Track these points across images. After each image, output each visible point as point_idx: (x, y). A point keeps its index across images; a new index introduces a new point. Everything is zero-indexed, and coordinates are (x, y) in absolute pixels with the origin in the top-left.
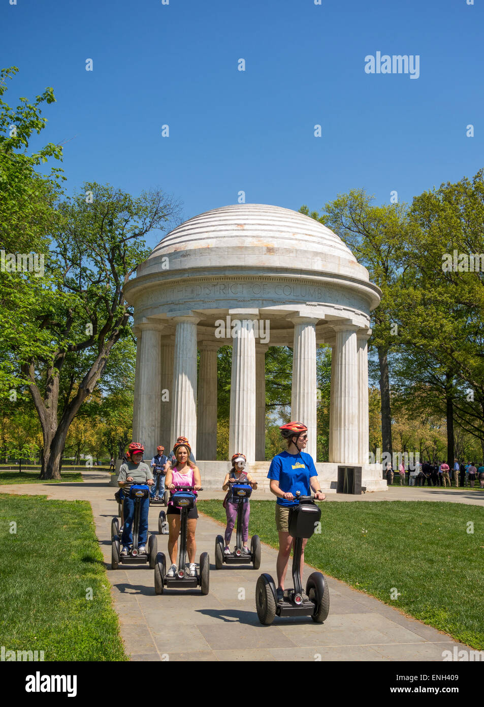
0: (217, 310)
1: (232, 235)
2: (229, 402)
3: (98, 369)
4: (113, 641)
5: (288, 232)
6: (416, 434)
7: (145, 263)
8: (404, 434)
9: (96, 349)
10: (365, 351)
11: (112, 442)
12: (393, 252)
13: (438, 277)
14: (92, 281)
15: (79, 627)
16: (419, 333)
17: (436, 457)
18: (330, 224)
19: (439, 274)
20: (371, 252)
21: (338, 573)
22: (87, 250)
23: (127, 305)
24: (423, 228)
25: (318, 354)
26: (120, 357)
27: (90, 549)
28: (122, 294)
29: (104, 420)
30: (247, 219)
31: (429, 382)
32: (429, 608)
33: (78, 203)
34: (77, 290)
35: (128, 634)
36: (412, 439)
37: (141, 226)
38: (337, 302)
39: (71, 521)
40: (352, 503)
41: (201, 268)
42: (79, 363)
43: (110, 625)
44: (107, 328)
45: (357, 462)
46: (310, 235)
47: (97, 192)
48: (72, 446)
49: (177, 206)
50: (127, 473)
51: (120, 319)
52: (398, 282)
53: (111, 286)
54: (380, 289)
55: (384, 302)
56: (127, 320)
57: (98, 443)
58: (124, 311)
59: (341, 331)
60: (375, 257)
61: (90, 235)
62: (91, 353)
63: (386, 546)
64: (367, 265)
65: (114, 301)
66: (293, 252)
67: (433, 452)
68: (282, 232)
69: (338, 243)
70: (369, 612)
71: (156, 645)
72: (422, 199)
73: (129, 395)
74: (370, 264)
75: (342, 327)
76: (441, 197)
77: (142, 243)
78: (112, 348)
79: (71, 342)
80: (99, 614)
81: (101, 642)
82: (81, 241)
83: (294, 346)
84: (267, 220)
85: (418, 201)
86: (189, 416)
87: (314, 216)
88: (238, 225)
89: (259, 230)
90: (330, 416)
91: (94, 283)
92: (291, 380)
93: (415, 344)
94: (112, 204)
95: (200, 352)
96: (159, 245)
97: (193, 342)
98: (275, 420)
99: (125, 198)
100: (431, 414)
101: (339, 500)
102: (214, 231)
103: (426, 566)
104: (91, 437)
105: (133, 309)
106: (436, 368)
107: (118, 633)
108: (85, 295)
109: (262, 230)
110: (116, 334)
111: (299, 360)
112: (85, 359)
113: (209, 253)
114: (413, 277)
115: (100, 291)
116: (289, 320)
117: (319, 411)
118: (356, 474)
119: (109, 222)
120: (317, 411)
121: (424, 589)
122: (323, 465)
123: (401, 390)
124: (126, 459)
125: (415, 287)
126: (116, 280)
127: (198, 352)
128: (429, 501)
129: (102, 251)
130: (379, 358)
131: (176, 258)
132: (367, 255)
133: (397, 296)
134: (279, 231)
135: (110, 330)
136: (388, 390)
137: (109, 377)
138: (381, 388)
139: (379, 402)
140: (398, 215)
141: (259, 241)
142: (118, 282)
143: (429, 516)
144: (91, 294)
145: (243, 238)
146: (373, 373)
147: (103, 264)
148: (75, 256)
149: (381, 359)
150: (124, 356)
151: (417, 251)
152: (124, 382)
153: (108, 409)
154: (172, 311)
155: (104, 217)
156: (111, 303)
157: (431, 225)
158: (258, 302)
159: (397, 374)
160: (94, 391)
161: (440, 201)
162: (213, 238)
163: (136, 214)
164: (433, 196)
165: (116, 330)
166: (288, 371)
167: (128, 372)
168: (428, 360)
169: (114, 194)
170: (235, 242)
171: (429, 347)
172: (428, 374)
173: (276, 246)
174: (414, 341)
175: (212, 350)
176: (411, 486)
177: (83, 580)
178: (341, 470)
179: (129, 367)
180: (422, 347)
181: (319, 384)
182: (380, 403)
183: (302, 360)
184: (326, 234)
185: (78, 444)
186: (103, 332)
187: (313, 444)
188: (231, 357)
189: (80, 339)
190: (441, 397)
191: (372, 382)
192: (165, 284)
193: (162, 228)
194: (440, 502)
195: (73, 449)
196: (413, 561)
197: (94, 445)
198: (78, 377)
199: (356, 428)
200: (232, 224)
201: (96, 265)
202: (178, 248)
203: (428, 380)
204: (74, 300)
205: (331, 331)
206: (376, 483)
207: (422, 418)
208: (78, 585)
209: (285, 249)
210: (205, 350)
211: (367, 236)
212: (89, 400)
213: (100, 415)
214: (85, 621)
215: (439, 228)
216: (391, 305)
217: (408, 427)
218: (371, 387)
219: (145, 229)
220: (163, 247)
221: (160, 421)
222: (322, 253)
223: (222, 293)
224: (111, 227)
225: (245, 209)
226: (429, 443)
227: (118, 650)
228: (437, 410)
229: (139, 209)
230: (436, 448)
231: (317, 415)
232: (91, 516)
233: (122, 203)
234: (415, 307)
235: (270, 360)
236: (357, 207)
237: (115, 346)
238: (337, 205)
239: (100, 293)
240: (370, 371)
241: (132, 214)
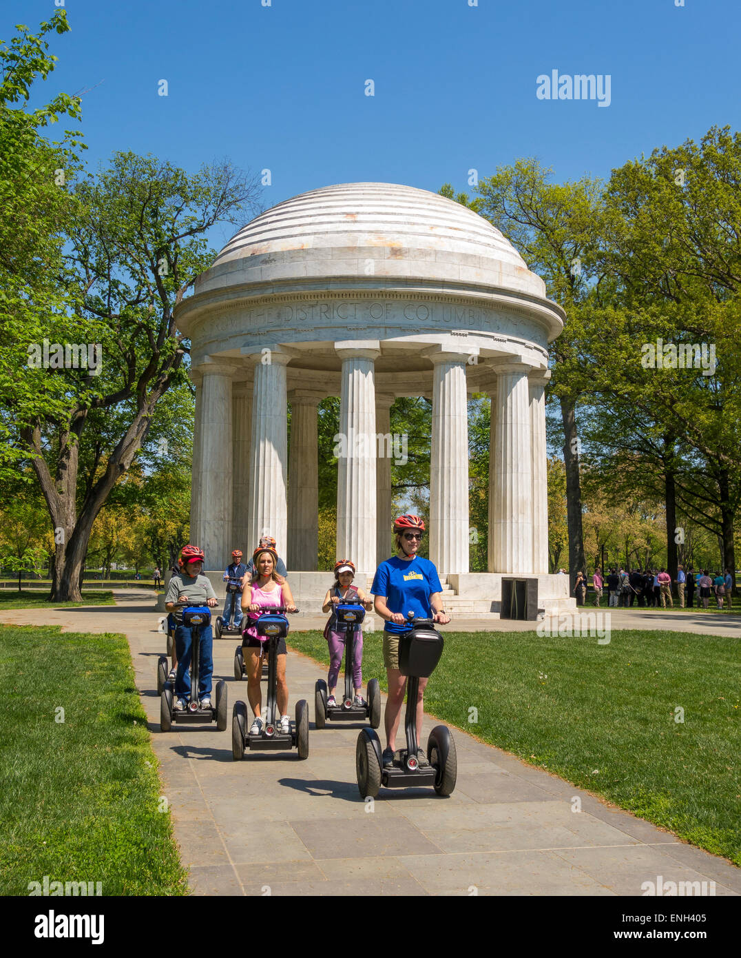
0: (316, 343)
1: (339, 230)
2: (336, 483)
3: (138, 433)
4: (162, 847)
5: (423, 224)
6: (620, 528)
7: (208, 272)
8: (601, 528)
9: (133, 404)
10: (540, 405)
11: (159, 544)
12: (582, 253)
13: (651, 290)
14: (127, 301)
15: (110, 826)
16: (622, 375)
17: (650, 564)
18: (487, 212)
19: (651, 285)
20: (548, 254)
21: (504, 740)
22: (118, 254)
23: (180, 337)
24: (626, 217)
25: (471, 409)
26: (171, 415)
27: (127, 707)
28: (172, 320)
29: (147, 510)
30: (361, 206)
31: (639, 449)
32: (642, 792)
33: (105, 183)
34: (104, 314)
35: (186, 835)
36: (614, 535)
37: (200, 218)
38: (498, 330)
39: (97, 665)
40: (524, 634)
41: (293, 279)
42: (108, 424)
43: (157, 823)
44: (150, 371)
45: (530, 571)
46: (455, 229)
47: (133, 166)
48: (99, 551)
49: (255, 187)
50: (180, 590)
51: (170, 358)
52: (589, 298)
53: (156, 308)
54: (563, 309)
55: (568, 328)
56: (181, 359)
57: (138, 546)
58: (176, 346)
59: (505, 373)
60: (554, 261)
61: (124, 231)
62: (126, 410)
63: (576, 699)
64: (543, 273)
65: (161, 330)
66: (430, 254)
67: (646, 554)
68: (414, 224)
69: (499, 240)
70: (552, 800)
71: (227, 852)
72: (625, 174)
73: (185, 474)
74: (548, 271)
75: (505, 367)
76: (653, 170)
77: (202, 242)
78: (158, 402)
79: (95, 393)
80: (141, 806)
81: (145, 849)
82: (109, 241)
83: (434, 397)
84: (392, 206)
85: (619, 176)
86: (275, 502)
87: (462, 200)
88: (347, 214)
89: (379, 222)
90: (490, 502)
91: (130, 303)
92: (430, 447)
93: (616, 392)
94: (156, 185)
95: (292, 406)
96: (229, 245)
97: (280, 390)
98: (406, 509)
99: (177, 176)
100: (641, 498)
101: (504, 630)
102: (310, 224)
103: (636, 727)
104: (126, 537)
105: (190, 342)
106: (648, 428)
107: (170, 834)
108: (116, 322)
109: (383, 222)
110: (163, 381)
111: (441, 417)
112: (117, 419)
113: (304, 258)
114: (612, 290)
115: (139, 316)
116: (426, 357)
117: (473, 495)
118: (529, 590)
119: (153, 211)
120: (470, 494)
121: (634, 763)
122: (480, 577)
123: (596, 461)
124: (178, 570)
125: (615, 306)
126: (164, 299)
127: (289, 407)
128: (641, 629)
129: (142, 255)
130: (562, 414)
131: (254, 265)
132: (543, 257)
133: (589, 319)
134: (409, 223)
135: (155, 375)
136: (576, 462)
137: (153, 445)
138: (567, 459)
139: (562, 480)
140: (588, 197)
141: (379, 238)
142: (166, 302)
143: (640, 653)
144: (126, 321)
145: (356, 234)
146: (554, 437)
147: (144, 276)
148: (100, 264)
149: (565, 415)
150: (176, 413)
151: (617, 252)
152: (176, 453)
153: (153, 495)
154: (248, 346)
155: (145, 204)
156: (156, 334)
157: (639, 212)
158: (378, 331)
159: (589, 438)
160: (131, 467)
161: (651, 176)
162: (309, 234)
163: (193, 199)
164: (641, 167)
165: (163, 375)
166: (424, 435)
167: (183, 439)
168: (637, 416)
169: (159, 169)
170: (344, 241)
171: (638, 396)
172: (637, 437)
173: (405, 246)
174: (615, 387)
175: (310, 405)
176: (613, 606)
177: (116, 755)
178: (507, 584)
179: (184, 430)
180: (626, 396)
181: (472, 454)
182: (565, 482)
183: (446, 417)
184: (481, 227)
185: (108, 548)
186: (144, 379)
187: (463, 545)
188: (338, 414)
189: (110, 389)
190: (657, 471)
191: (553, 451)
192: (238, 304)
193: (232, 220)
194: (657, 631)
195: (100, 556)
196: (616, 722)
197: (131, 548)
198: (107, 446)
199: (529, 520)
200: (338, 214)
201: (133, 277)
202: (257, 251)
203: (636, 446)
204: (101, 329)
205: (489, 374)
206: (560, 603)
207: (629, 503)
208: (109, 762)
209: (418, 249)
210: (299, 404)
211: (543, 230)
212: (124, 480)
213: (140, 503)
214: (120, 816)
215: (651, 216)
216: (579, 334)
217: (607, 517)
218: (551, 458)
219: (206, 221)
220: (235, 249)
221: (231, 511)
222: (475, 256)
223: (324, 317)
224: (155, 219)
225: (357, 190)
226: (640, 541)
227: (171, 861)
228: (651, 492)
229: (197, 192)
230: (650, 549)
231: (470, 500)
232: (129, 657)
233: (170, 183)
234: (616, 336)
235: (397, 418)
236: (527, 186)
237: (163, 399)
238: (496, 184)
239: (139, 318)
240: (549, 433)
241: (186, 199)
